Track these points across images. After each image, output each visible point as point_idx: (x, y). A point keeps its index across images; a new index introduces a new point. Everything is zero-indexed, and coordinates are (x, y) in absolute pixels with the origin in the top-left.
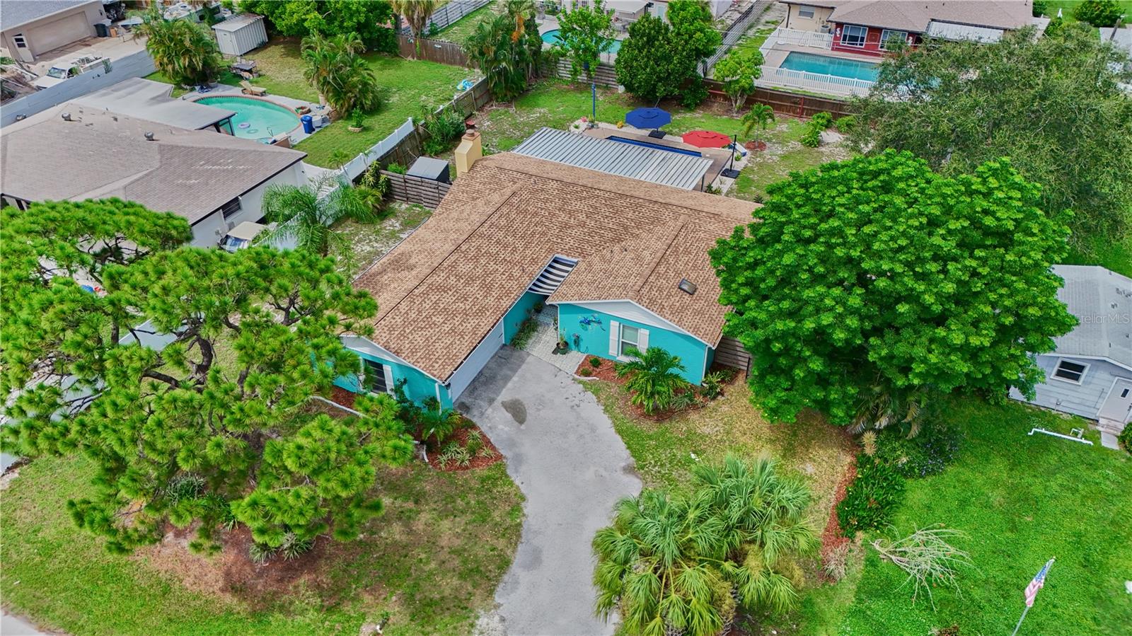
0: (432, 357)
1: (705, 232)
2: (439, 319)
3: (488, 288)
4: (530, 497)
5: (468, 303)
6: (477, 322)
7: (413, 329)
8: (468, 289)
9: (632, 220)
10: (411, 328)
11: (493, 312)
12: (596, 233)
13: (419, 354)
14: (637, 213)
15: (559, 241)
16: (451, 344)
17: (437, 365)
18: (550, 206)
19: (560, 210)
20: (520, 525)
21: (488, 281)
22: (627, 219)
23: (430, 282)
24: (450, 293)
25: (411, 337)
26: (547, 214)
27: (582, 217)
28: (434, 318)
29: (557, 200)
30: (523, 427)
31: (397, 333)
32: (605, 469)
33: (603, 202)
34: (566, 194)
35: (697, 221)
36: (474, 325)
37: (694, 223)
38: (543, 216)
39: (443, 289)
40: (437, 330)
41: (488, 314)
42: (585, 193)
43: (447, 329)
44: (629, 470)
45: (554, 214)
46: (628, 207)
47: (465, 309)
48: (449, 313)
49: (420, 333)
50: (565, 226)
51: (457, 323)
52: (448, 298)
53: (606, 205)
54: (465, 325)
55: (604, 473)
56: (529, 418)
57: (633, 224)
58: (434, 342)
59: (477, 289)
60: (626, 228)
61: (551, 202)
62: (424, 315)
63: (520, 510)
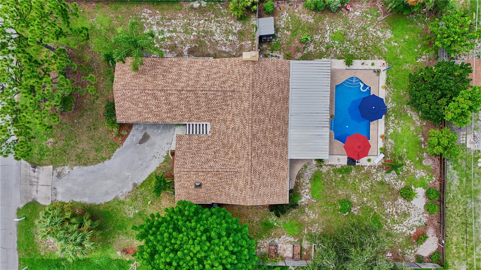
0: (124, 113)
1: (238, 181)
2: (140, 105)
3: (170, 111)
4: (111, 160)
5: (157, 109)
6: (151, 116)
7: (129, 101)
8: (164, 105)
9: (236, 148)
10: (129, 100)
11: (160, 119)
12: (225, 136)
13: (121, 109)
14: (240, 149)
15: (217, 122)
16: (134, 115)
17: (122, 116)
18: (234, 109)
19: (233, 114)
20: (100, 162)
21: (173, 109)
22: (236, 146)
23: (155, 92)
24: (156, 101)
25: (126, 102)
26: (229, 110)
27: (232, 126)
28: (140, 104)
29: (238, 111)
30: (138, 145)
31: (124, 97)
32: (132, 178)
33: (242, 132)
34: (243, 113)
35: (242, 176)
36: (149, 117)
37: (241, 175)
38: (228, 109)
39: (156, 98)
40: (136, 108)
41: (158, 118)
42: (245, 121)
43: (139, 110)
44: (135, 185)
45: (230, 113)
46: (242, 144)
47: (153, 110)
48: (147, 106)
49: (130, 104)
50: (225, 121)
51: (144, 111)
52: (153, 102)
53: (241, 134)
54: (146, 114)
55: (130, 178)
56: (143, 145)
57: (233, 149)
58: (130, 110)
59: (166, 108)
60: (231, 147)
61: (237, 109)
62: (139, 100)
63: (105, 160)
